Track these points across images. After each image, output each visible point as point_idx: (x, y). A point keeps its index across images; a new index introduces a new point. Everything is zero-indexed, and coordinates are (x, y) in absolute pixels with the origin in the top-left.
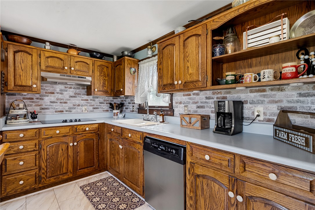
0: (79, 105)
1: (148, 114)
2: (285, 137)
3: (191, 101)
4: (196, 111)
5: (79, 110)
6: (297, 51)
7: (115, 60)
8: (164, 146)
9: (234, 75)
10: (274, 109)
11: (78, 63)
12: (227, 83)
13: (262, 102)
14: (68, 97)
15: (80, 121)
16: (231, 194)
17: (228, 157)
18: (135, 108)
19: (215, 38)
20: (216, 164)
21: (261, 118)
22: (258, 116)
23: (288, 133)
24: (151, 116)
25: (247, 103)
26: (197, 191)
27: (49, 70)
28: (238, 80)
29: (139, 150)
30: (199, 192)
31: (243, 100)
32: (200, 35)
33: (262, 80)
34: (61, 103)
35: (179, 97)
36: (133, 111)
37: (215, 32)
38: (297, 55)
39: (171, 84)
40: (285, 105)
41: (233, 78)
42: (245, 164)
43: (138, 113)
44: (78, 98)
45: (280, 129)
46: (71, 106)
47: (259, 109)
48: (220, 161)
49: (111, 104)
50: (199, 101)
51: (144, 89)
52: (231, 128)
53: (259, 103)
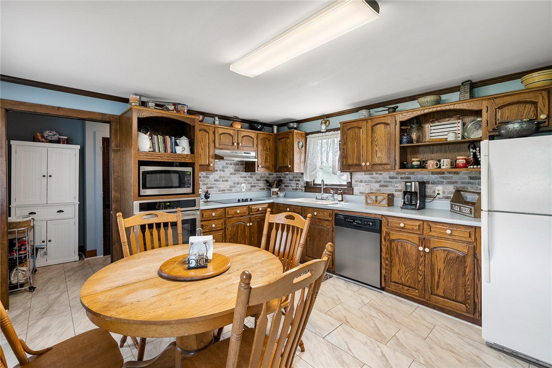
0: (238, 183)
1: (322, 192)
2: (458, 210)
3: (373, 180)
4: (379, 190)
5: (238, 189)
6: (469, 144)
7: (275, 131)
8: (360, 220)
9: (420, 161)
10: (451, 189)
11: (244, 138)
12: (412, 167)
13: (442, 183)
14: (228, 175)
15: (251, 200)
16: (421, 248)
17: (418, 223)
18: (300, 186)
19: (402, 128)
20: (409, 229)
21: (441, 196)
22: (438, 194)
23: (460, 206)
24: (325, 195)
25: (429, 183)
26: (392, 253)
27: (221, 147)
28: (423, 165)
29: (328, 227)
30: (394, 253)
31: (425, 181)
32: (388, 124)
33: (442, 167)
34: (223, 181)
35: (359, 176)
36: (296, 189)
37: (402, 123)
38: (469, 148)
39: (356, 165)
40: (459, 185)
41: (418, 163)
42: (431, 227)
43: (305, 192)
44: (237, 175)
45: (455, 204)
46: (232, 184)
47: (439, 189)
48: (412, 227)
49: (267, 181)
50: (383, 180)
51: (316, 165)
52: (417, 204)
53: (439, 184)
